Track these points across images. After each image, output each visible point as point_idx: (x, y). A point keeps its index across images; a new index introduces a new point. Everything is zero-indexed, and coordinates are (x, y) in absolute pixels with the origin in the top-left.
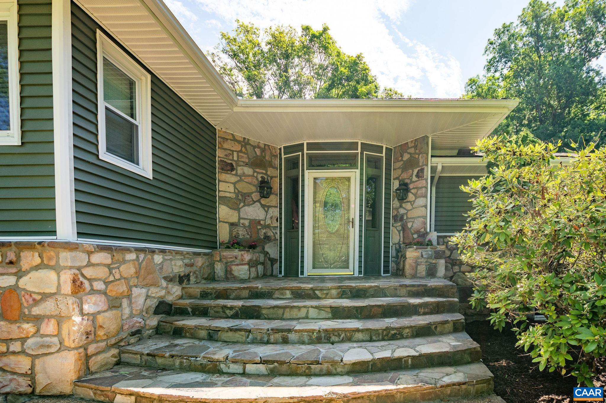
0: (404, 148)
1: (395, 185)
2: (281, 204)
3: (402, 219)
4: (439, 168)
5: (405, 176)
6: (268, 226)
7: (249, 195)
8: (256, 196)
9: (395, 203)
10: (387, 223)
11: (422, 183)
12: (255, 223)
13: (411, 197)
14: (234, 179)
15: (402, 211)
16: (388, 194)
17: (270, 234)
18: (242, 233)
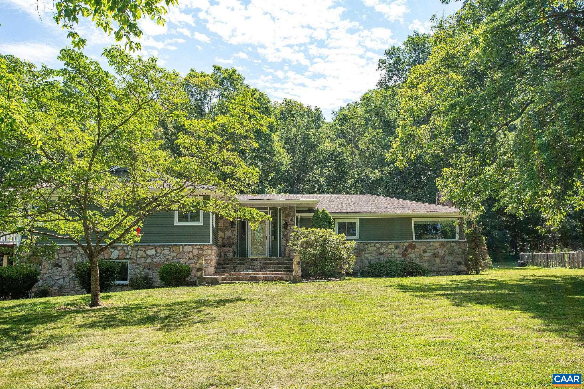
0: (286, 208)
1: (283, 222)
2: (238, 230)
3: (286, 236)
4: (299, 217)
5: (286, 219)
6: (233, 239)
7: (227, 227)
8: (229, 227)
9: (283, 230)
10: (280, 237)
11: (292, 223)
12: (229, 237)
13: (289, 228)
14: (223, 222)
15: (286, 233)
16: (280, 226)
17: (234, 242)
18: (225, 242)
